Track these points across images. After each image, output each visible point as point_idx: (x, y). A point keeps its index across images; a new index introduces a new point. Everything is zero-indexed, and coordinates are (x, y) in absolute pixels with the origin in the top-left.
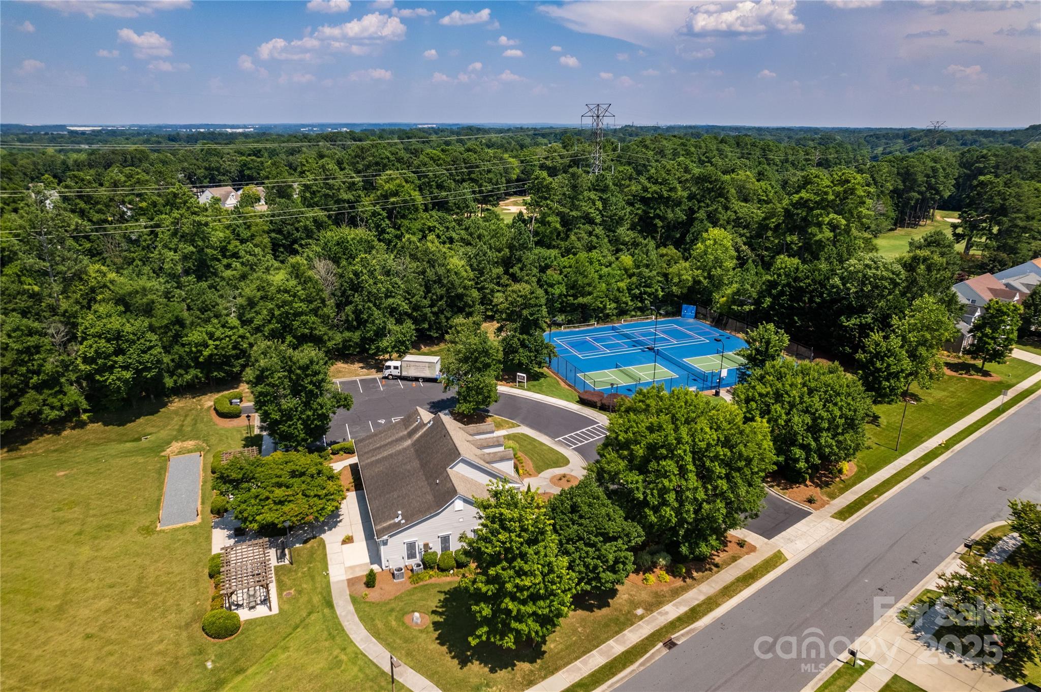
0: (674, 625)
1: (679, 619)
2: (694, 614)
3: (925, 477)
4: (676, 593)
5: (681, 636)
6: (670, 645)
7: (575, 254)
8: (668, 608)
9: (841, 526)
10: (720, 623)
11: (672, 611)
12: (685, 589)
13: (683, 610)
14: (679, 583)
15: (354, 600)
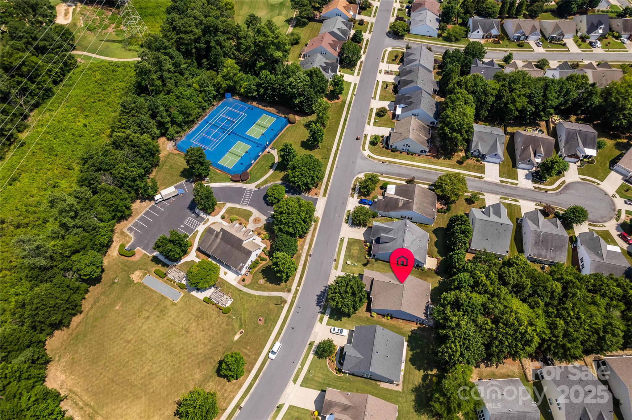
0: (308, 251)
1: (308, 248)
2: (310, 245)
3: (337, 167)
4: (304, 242)
5: (311, 253)
6: (310, 256)
7: (173, 92)
8: (305, 247)
9: (326, 198)
10: (316, 244)
11: (306, 247)
12: (305, 240)
13: (308, 245)
14: (303, 239)
15: (245, 286)
